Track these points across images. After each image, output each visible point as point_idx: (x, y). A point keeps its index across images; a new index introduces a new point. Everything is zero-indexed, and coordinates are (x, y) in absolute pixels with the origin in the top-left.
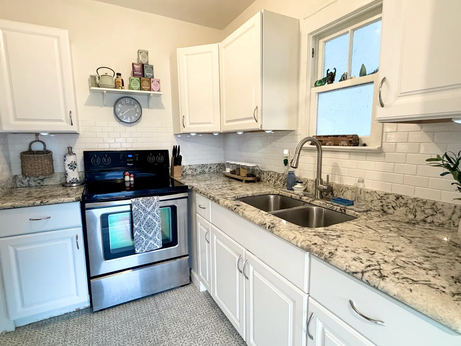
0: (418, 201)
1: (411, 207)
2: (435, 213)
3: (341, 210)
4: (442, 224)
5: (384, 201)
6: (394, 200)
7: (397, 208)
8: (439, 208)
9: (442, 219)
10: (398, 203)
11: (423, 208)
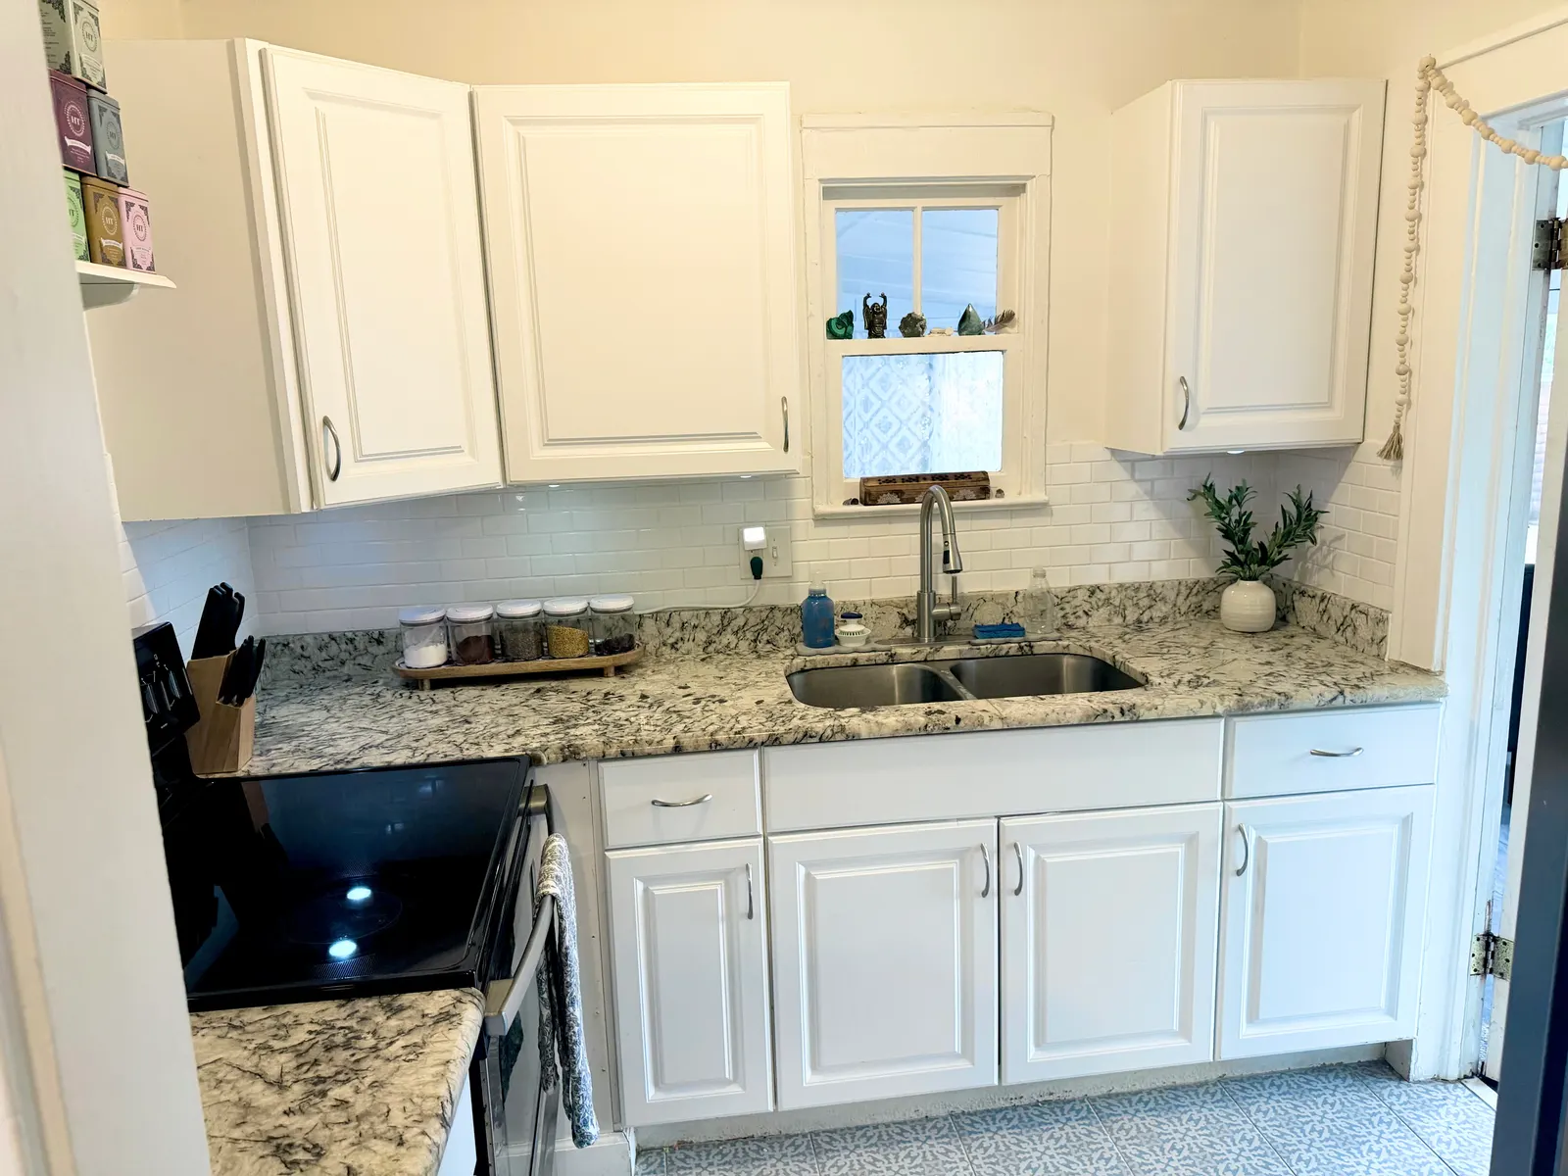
0: (1126, 589)
1: (1117, 603)
2: (1154, 603)
3: (1021, 648)
4: (1165, 617)
5: (1067, 606)
6: (1086, 598)
7: (1094, 613)
8: (1158, 591)
9: (1164, 609)
10: (1093, 603)
11: (1135, 599)
